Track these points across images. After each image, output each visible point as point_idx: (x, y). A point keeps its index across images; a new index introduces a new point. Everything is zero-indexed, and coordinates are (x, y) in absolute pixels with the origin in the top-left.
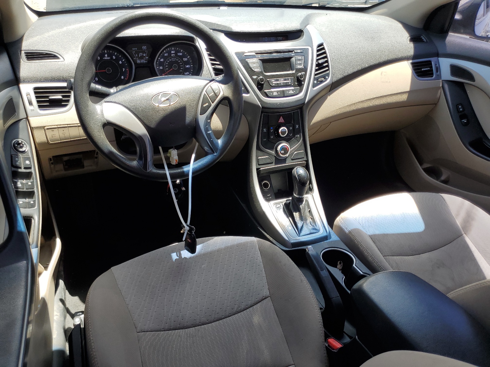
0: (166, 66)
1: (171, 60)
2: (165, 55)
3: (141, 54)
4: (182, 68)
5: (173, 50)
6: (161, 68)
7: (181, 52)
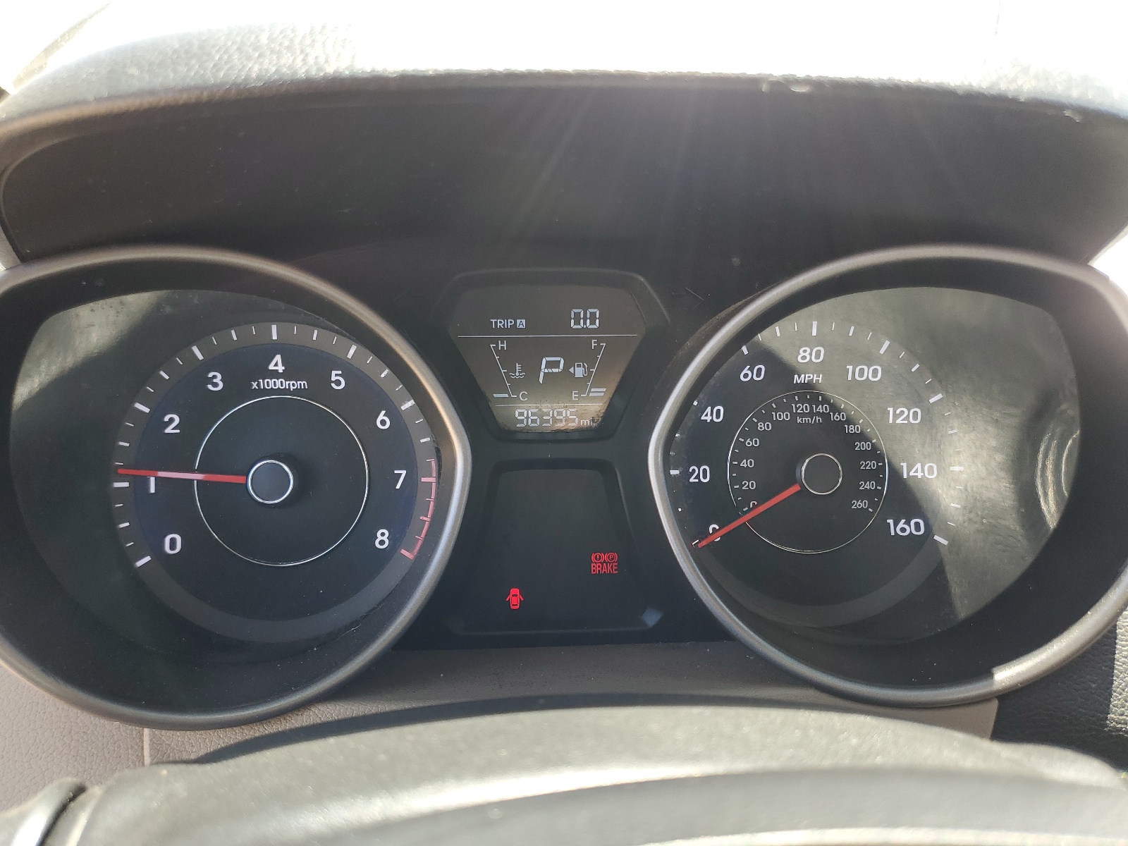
0: (744, 464)
1: (784, 416)
2: (746, 375)
3: (557, 364)
4: (869, 485)
5: (811, 342)
6: (701, 474)
7: (869, 360)
